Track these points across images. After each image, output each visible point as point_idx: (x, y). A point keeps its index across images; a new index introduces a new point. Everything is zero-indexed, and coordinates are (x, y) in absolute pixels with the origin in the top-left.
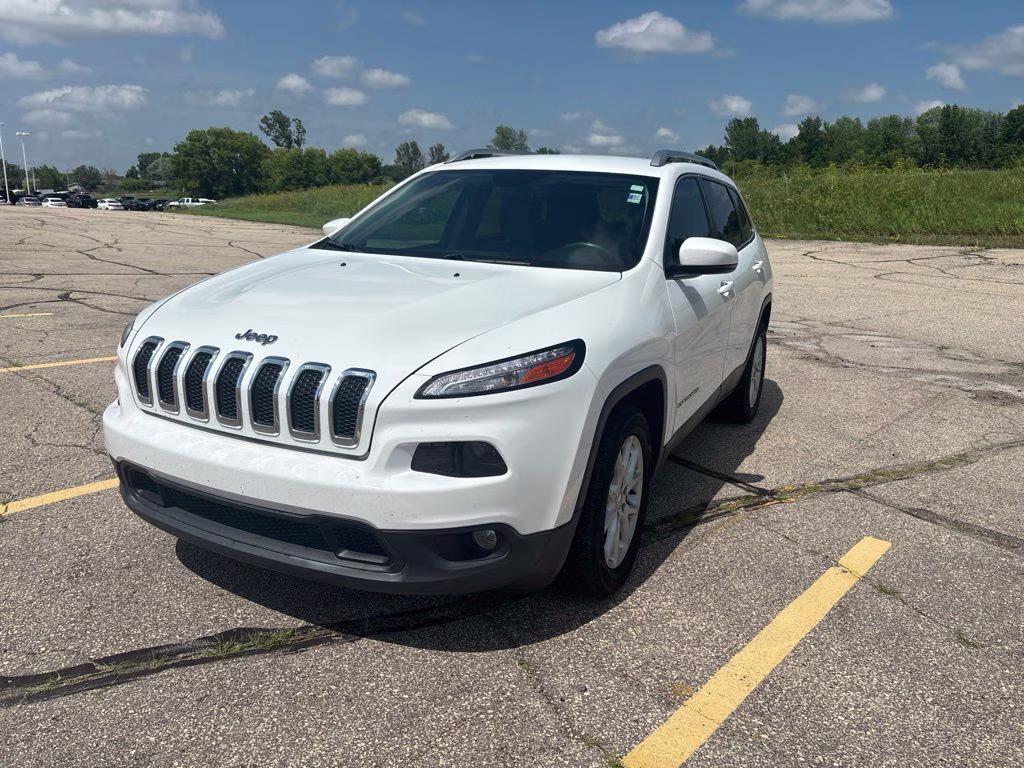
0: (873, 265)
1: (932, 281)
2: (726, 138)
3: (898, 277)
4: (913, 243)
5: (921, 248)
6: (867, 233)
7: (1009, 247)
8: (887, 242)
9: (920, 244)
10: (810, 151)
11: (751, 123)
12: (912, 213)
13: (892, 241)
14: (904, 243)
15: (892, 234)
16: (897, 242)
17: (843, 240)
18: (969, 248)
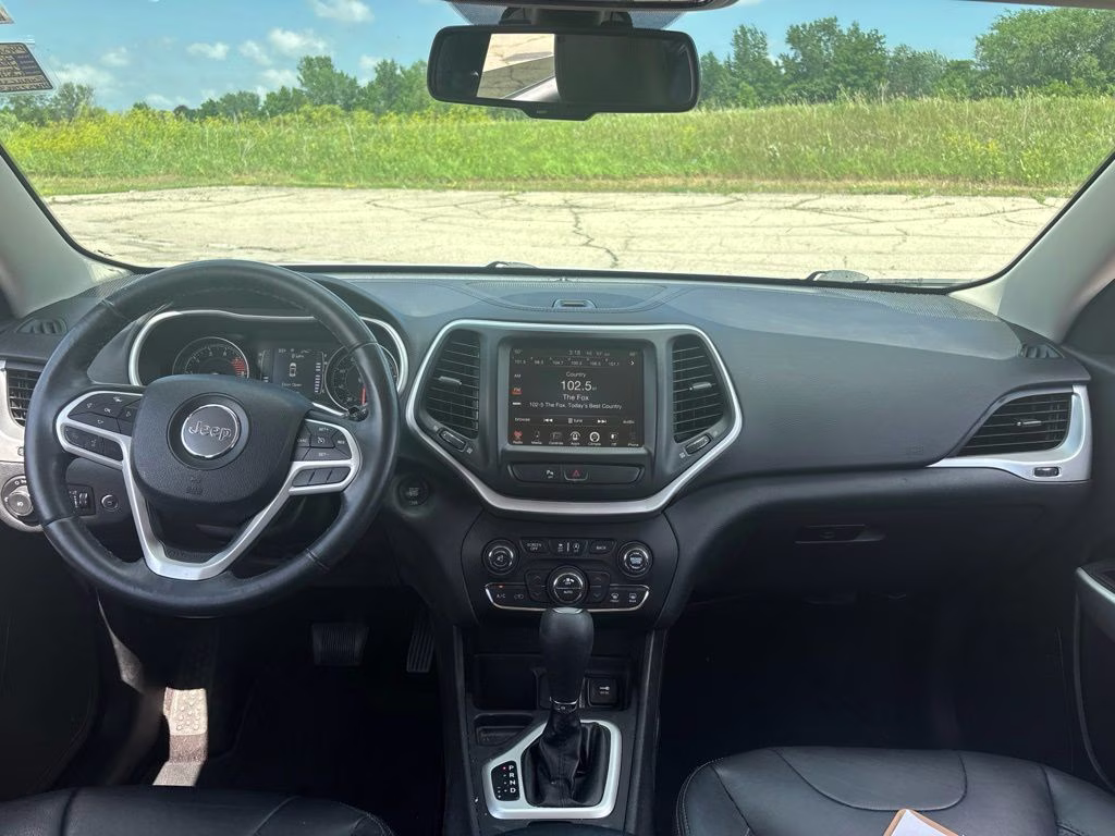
0: (424, 210)
1: (466, 221)
2: (299, 79)
3: (441, 219)
4: (467, 189)
5: (472, 193)
6: (428, 180)
7: (541, 190)
8: (445, 189)
9: (472, 190)
10: (390, 96)
11: (325, 62)
12: (464, 160)
13: (449, 188)
14: (460, 189)
15: (449, 181)
16: (454, 188)
17: (408, 187)
18: (506, 193)
